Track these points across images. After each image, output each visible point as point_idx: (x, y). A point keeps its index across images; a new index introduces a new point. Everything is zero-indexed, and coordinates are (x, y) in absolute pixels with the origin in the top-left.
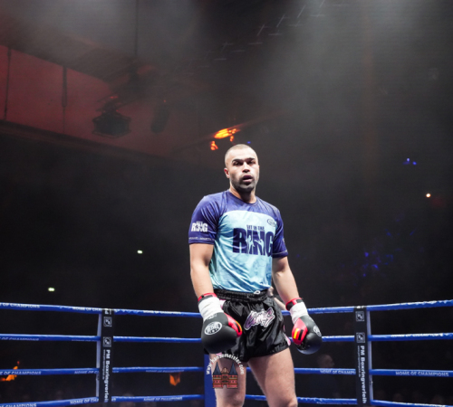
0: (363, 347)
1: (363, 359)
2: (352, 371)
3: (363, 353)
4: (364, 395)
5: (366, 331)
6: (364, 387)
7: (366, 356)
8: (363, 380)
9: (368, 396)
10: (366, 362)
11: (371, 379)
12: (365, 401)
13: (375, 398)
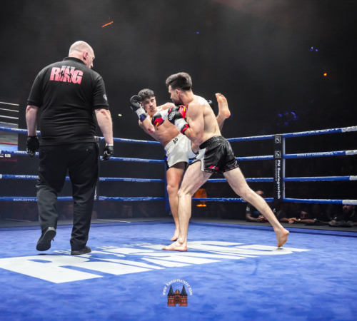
0: (279, 161)
1: (279, 169)
2: (271, 179)
3: (279, 165)
4: (279, 193)
5: (281, 150)
6: (279, 188)
7: (281, 167)
8: (278, 183)
9: (281, 194)
10: (281, 172)
11: (284, 185)
12: (279, 197)
13: (286, 197)
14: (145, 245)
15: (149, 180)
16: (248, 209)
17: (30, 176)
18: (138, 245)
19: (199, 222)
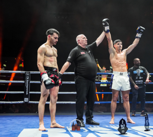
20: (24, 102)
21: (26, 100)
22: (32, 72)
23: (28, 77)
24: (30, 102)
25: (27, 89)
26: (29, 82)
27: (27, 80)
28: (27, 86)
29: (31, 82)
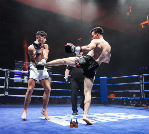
1: (142, 87)
2: (139, 91)
3: (142, 85)
5: (143, 80)
6: (142, 94)
7: (143, 86)
8: (142, 92)
9: (143, 96)
11: (144, 93)
13: (145, 97)
14: (93, 114)
15: (95, 91)
16: (130, 102)
17: (55, 89)
18: (91, 113)
19: (113, 106)
20: (4, 95)
21: (6, 93)
22: (12, 70)
23: (8, 74)
24: (9, 95)
25: (7, 84)
26: (9, 78)
27: (8, 76)
28: (8, 81)
29: (11, 78)
